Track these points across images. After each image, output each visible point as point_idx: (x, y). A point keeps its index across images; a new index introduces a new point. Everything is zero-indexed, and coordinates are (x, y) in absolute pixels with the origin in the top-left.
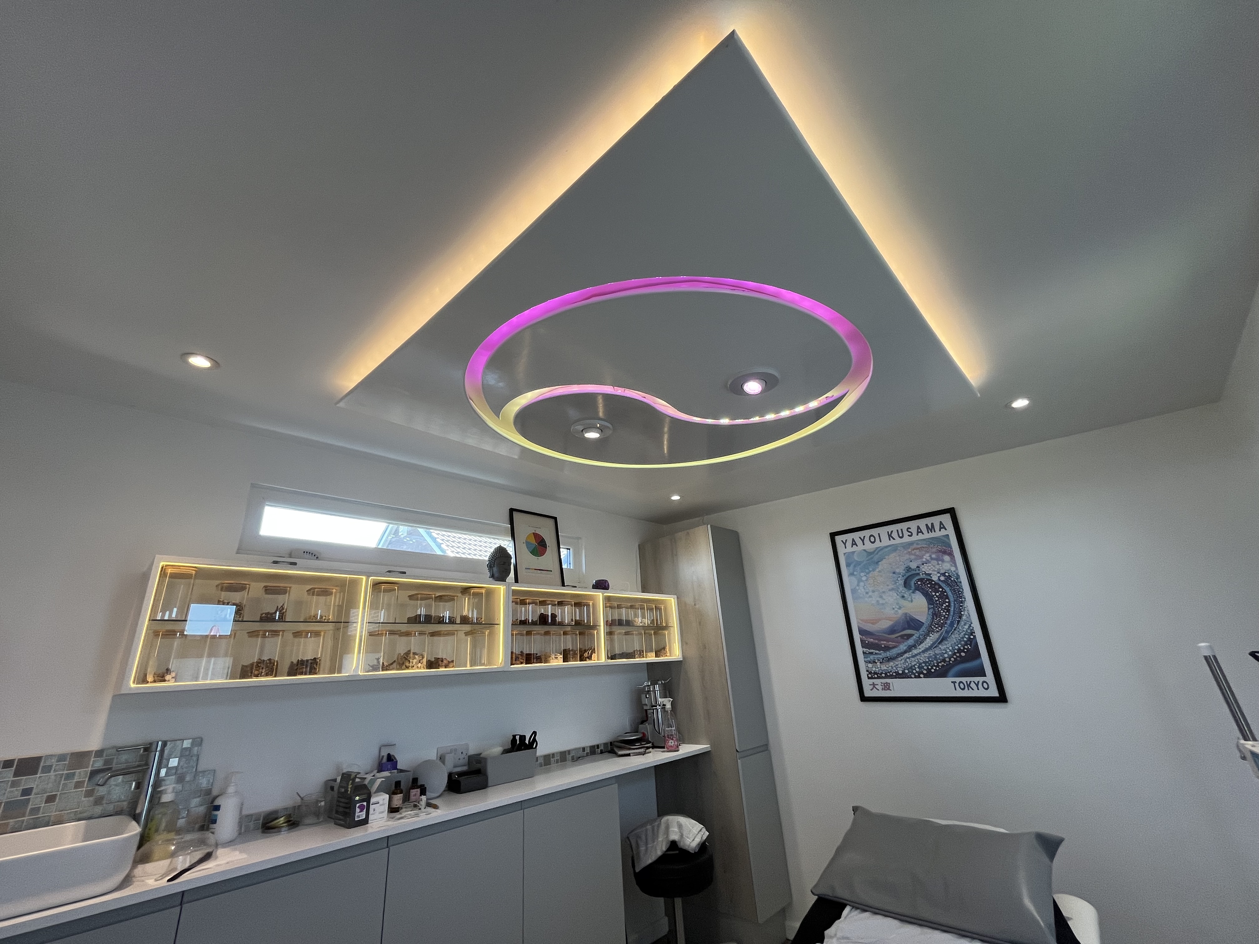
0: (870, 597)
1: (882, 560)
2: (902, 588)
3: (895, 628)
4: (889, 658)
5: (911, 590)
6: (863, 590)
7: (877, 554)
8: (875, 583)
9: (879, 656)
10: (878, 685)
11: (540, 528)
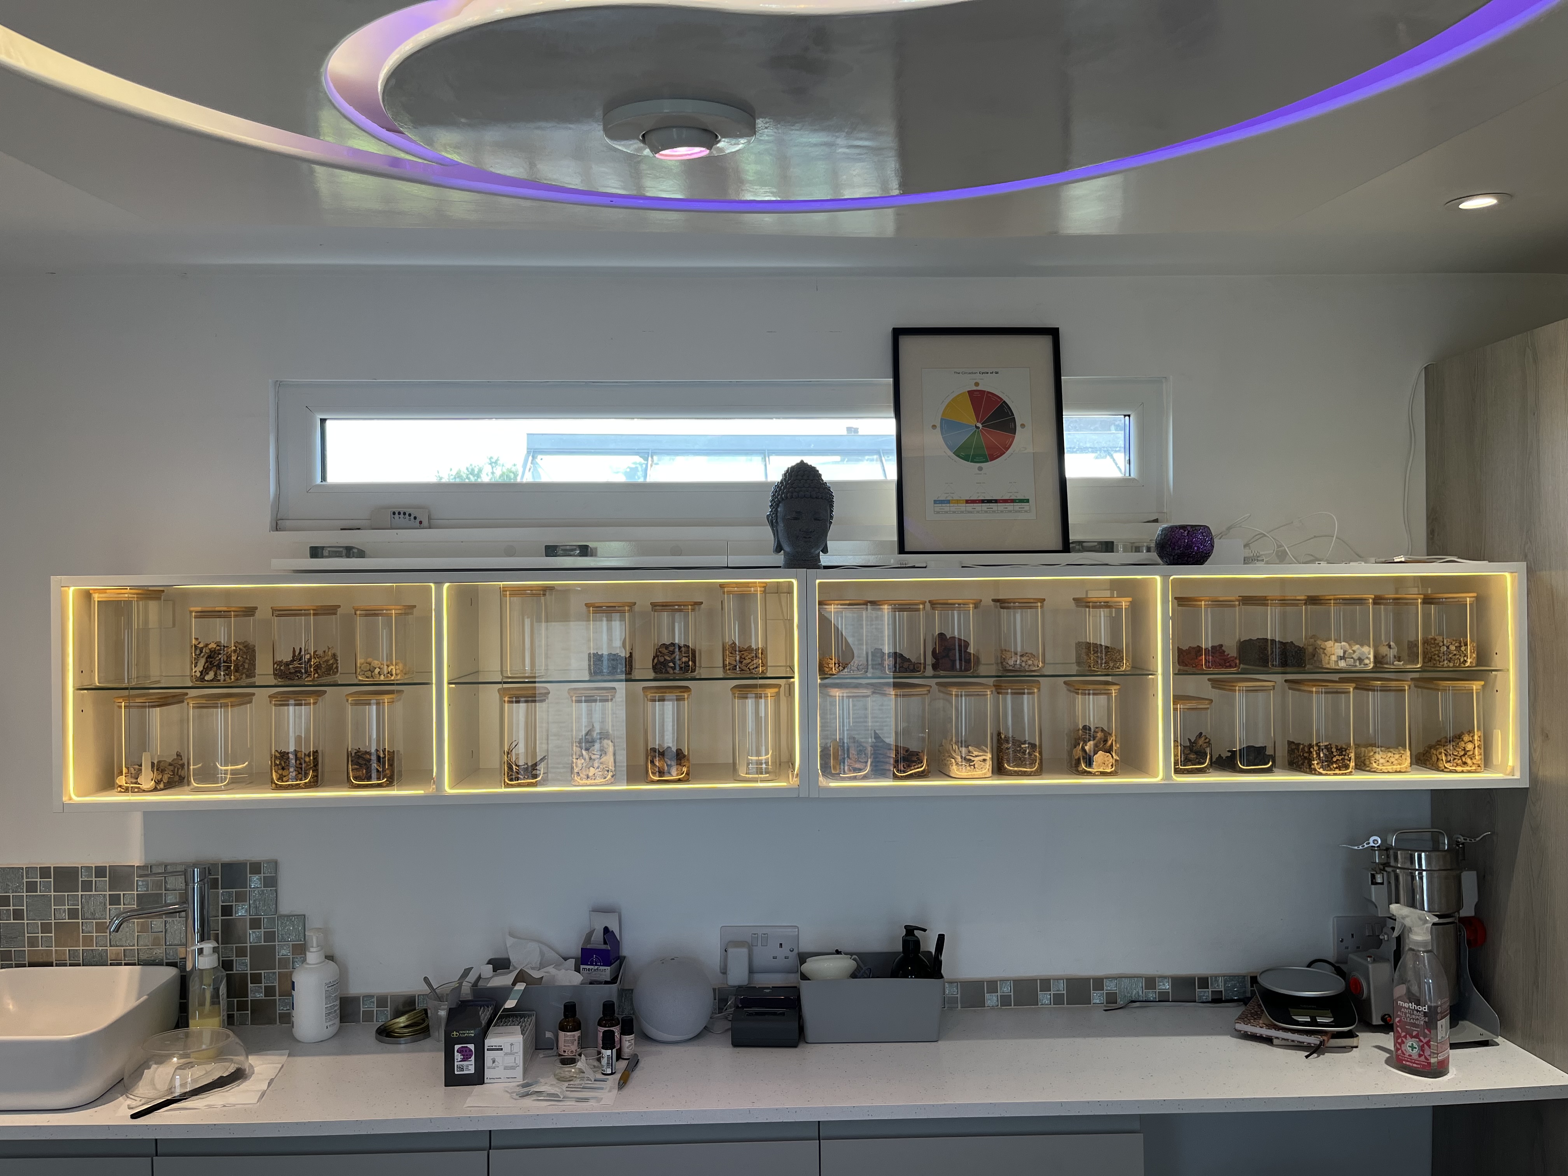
11: (997, 373)
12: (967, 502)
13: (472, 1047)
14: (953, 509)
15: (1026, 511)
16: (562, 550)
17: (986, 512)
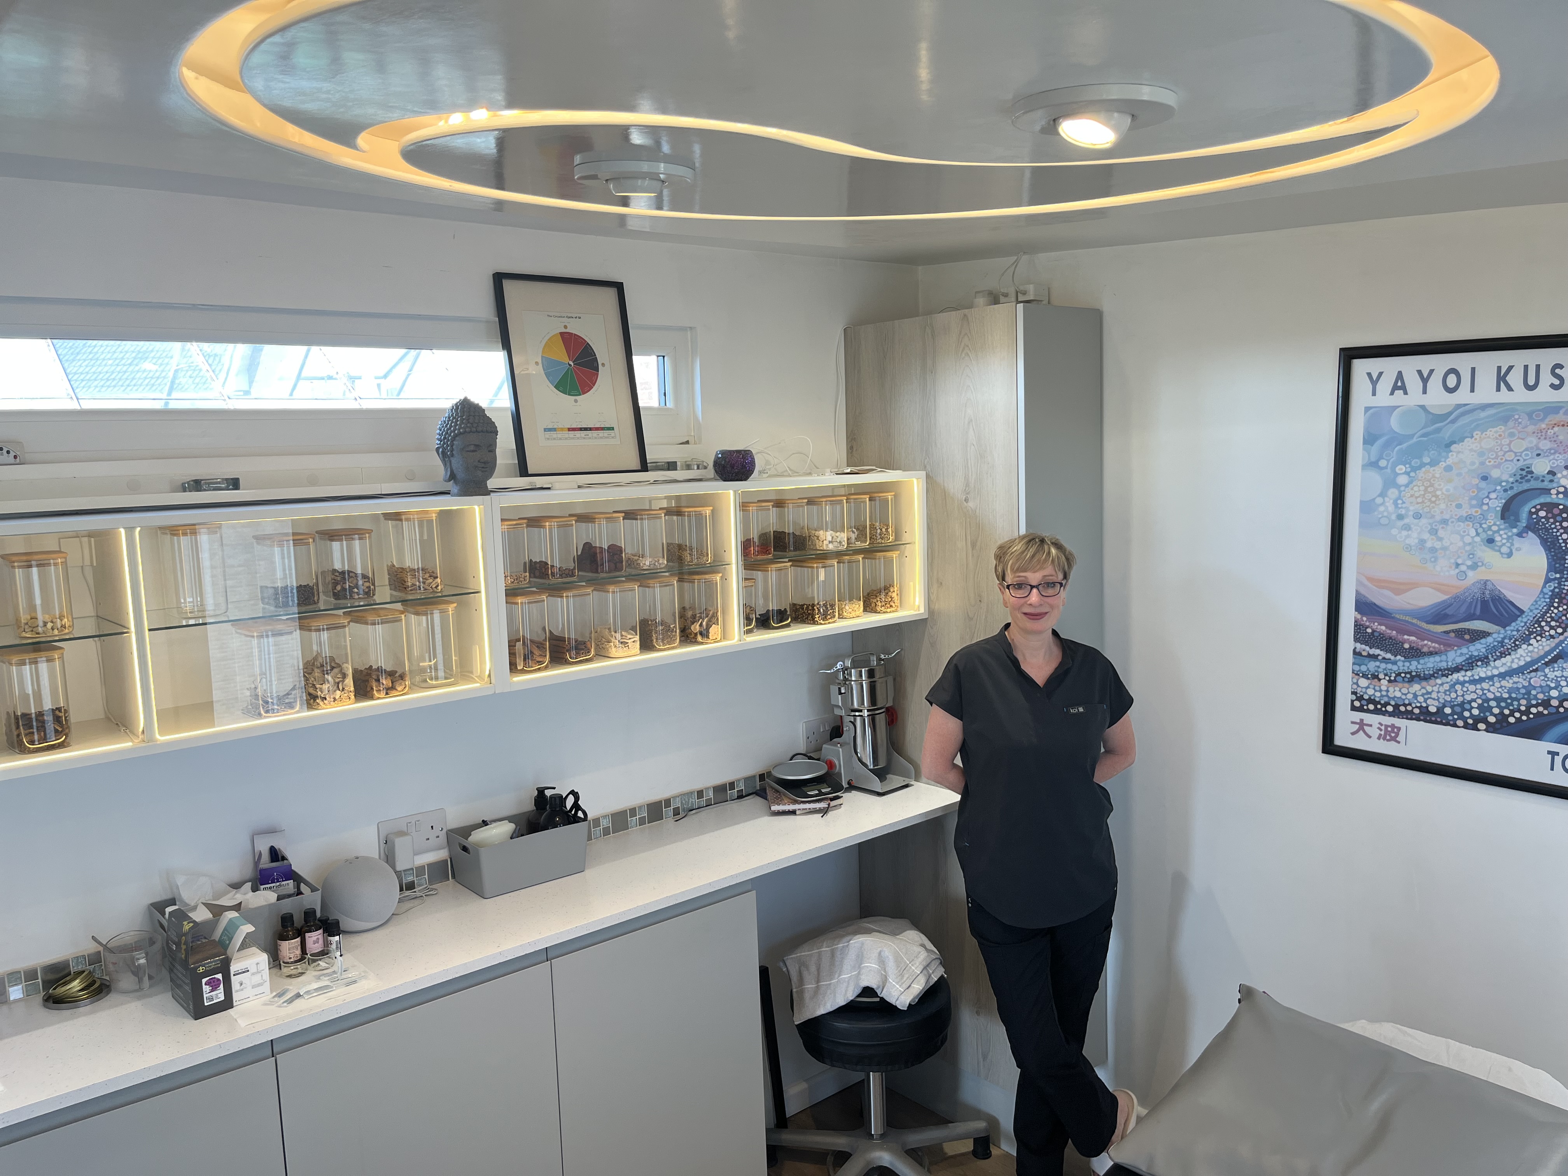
0: (1407, 528)
1: (1462, 440)
2: (1493, 521)
3: (1449, 611)
4: (1414, 674)
5: (1515, 527)
6: (1391, 508)
7: (1453, 421)
8: (1428, 496)
9: (1390, 666)
10: (1371, 726)
11: (580, 318)
12: (570, 429)
13: (219, 976)
14: (559, 436)
15: (613, 437)
16: (206, 483)
17: (584, 438)
